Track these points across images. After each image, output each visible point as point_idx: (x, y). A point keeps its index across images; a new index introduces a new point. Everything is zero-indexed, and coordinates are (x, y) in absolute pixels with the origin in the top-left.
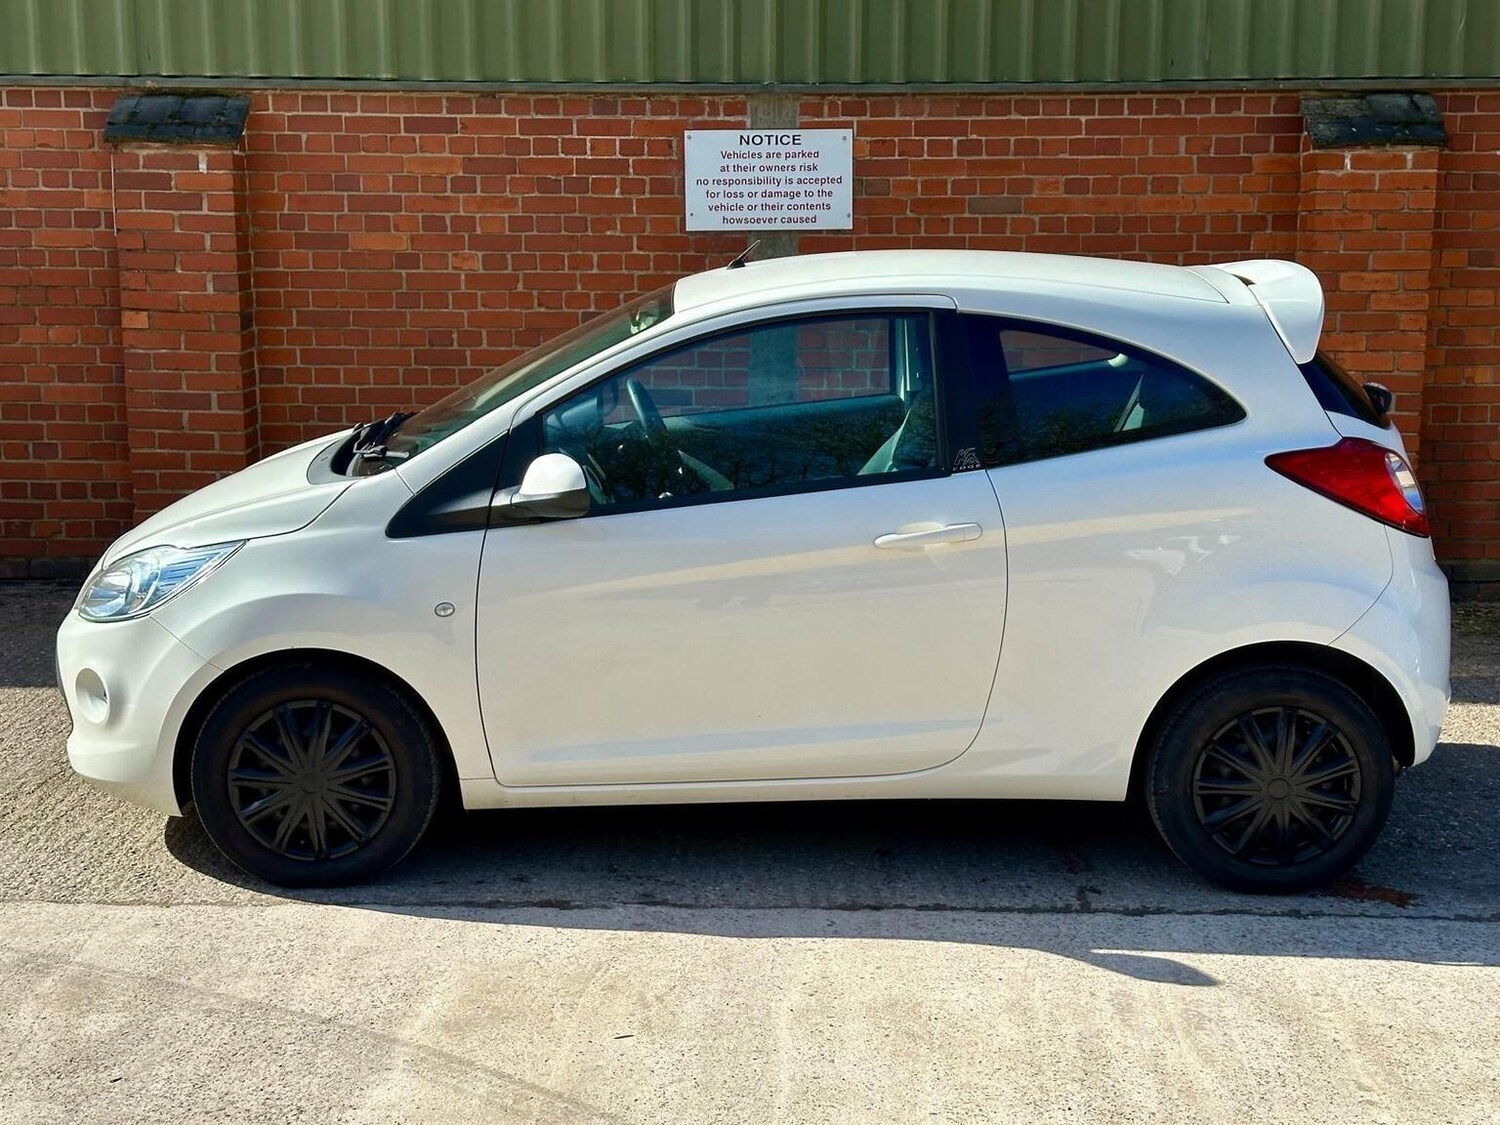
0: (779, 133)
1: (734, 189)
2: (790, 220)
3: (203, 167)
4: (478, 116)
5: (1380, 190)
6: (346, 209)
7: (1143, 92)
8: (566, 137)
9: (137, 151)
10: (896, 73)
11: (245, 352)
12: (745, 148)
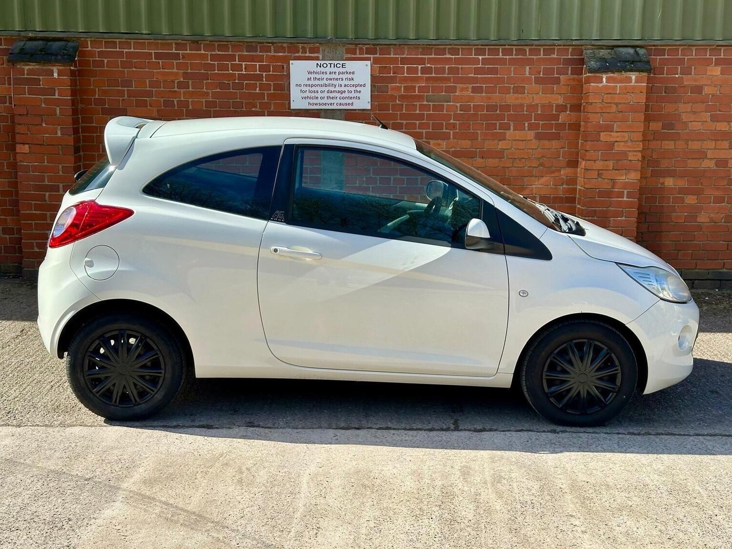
0: (336, 62)
1: (314, 89)
2: (341, 104)
3: (56, 75)
4: (190, 52)
5: (619, 94)
6: (126, 96)
7: (508, 45)
8: (233, 63)
9: (24, 67)
10: (391, 34)
11: (75, 165)
12: (319, 70)
